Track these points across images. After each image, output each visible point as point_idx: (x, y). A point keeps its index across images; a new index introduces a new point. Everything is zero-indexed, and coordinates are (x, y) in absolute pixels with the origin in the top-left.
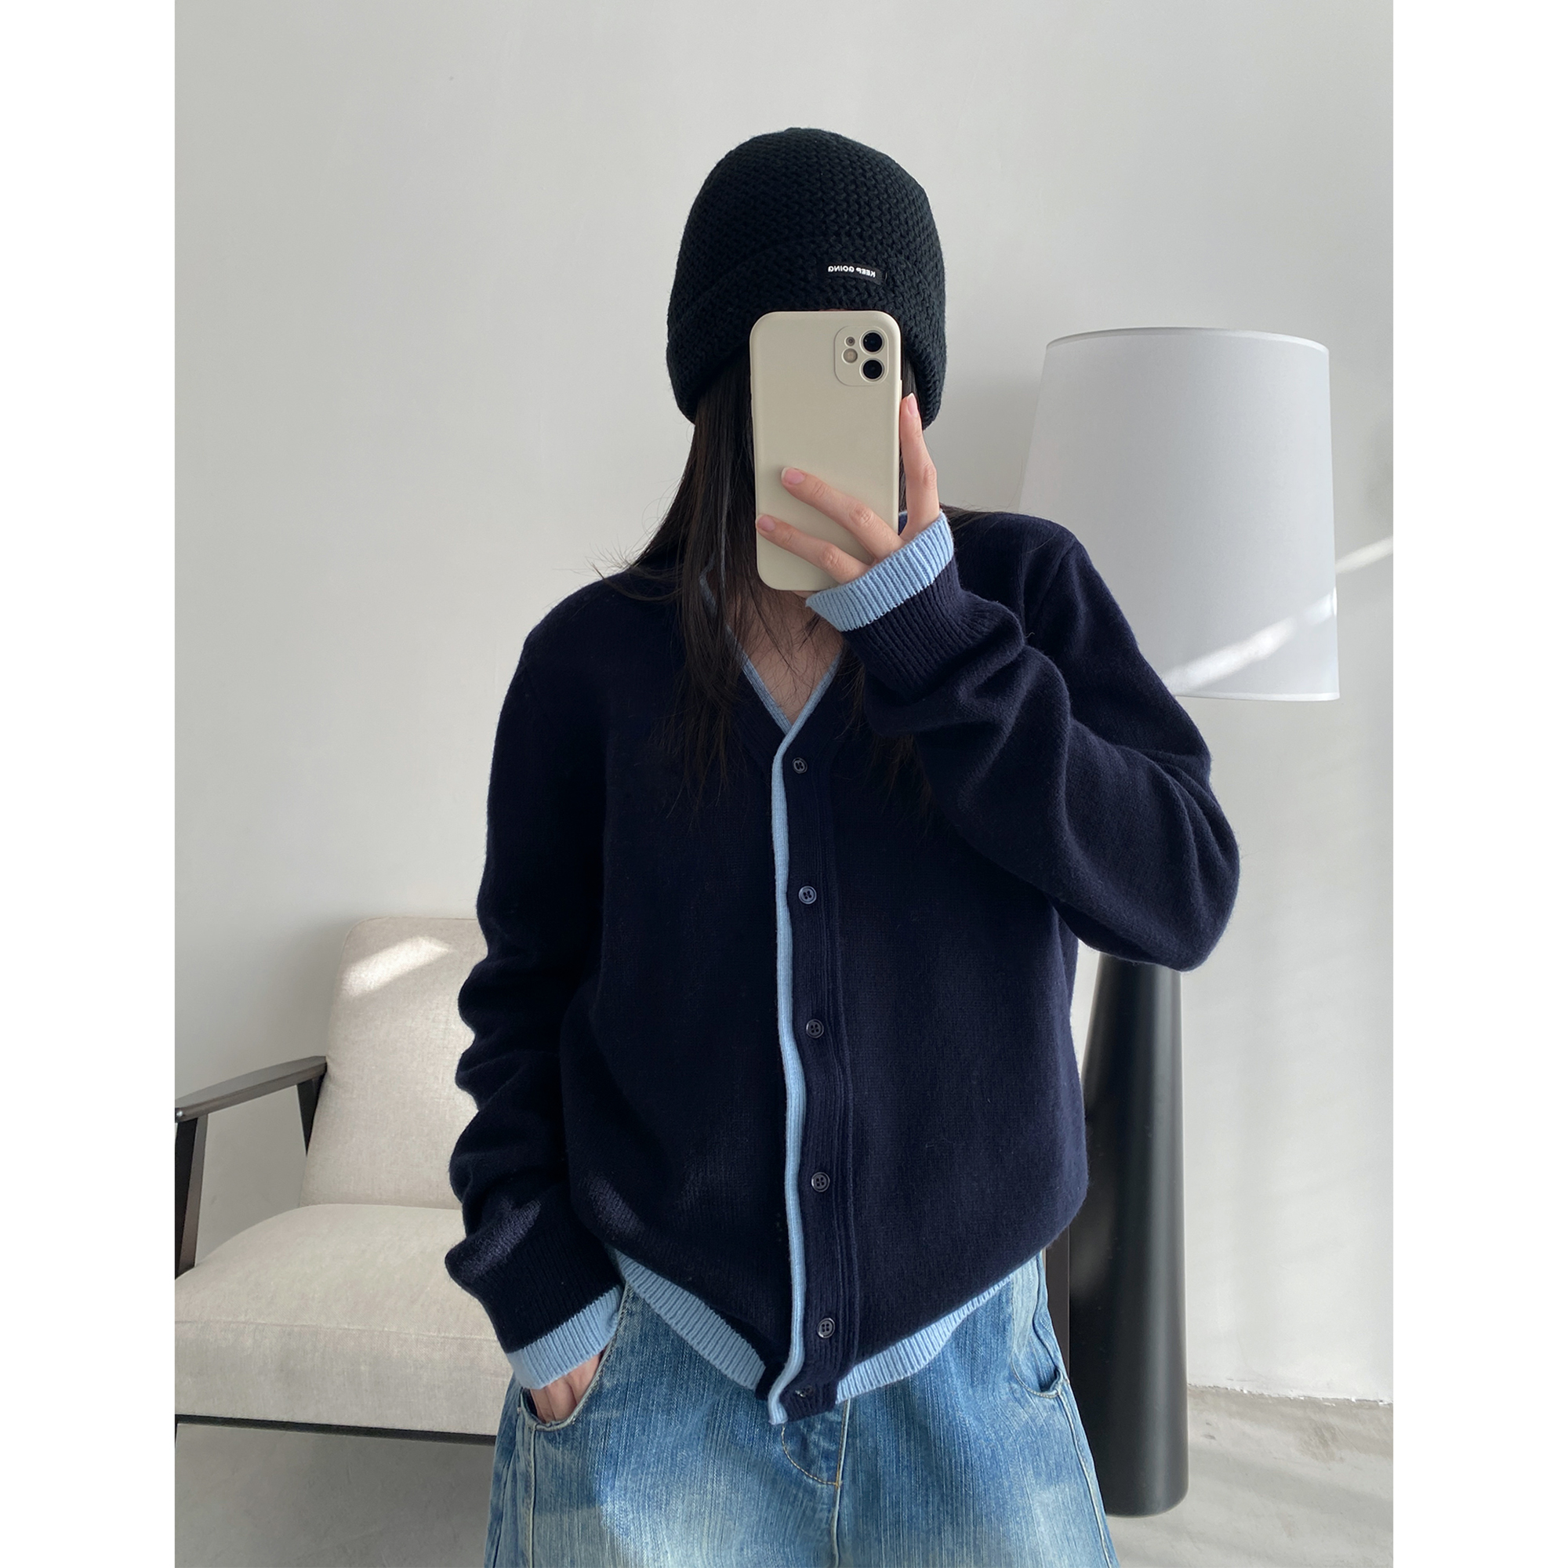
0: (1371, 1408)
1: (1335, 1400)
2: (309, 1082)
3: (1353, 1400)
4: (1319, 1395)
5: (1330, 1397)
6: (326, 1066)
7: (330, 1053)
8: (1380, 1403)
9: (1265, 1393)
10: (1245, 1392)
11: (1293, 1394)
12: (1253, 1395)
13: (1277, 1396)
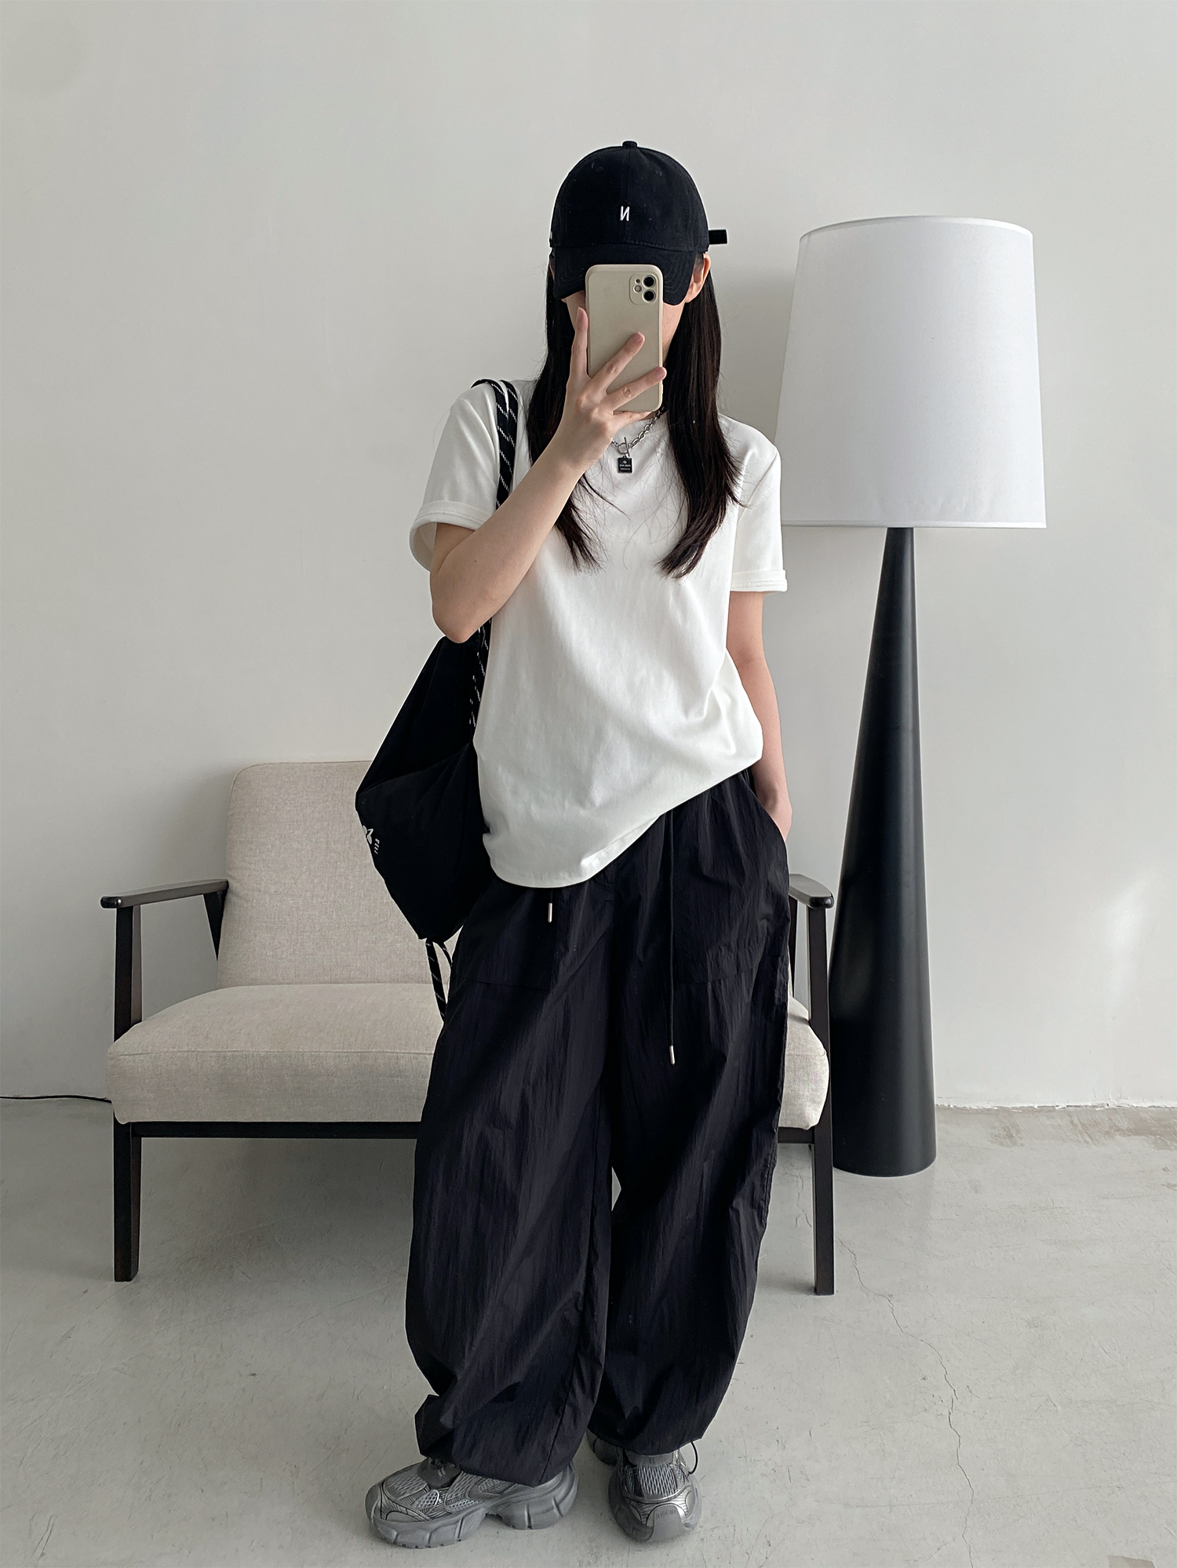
0: (1049, 1111)
1: (1021, 1108)
2: (216, 892)
3: (1036, 1107)
4: (1010, 1106)
5: (1017, 1106)
6: (227, 882)
7: (230, 873)
8: (1057, 1108)
9: (967, 1106)
10: (952, 1106)
11: (989, 1107)
12: (958, 1108)
13: (976, 1108)
